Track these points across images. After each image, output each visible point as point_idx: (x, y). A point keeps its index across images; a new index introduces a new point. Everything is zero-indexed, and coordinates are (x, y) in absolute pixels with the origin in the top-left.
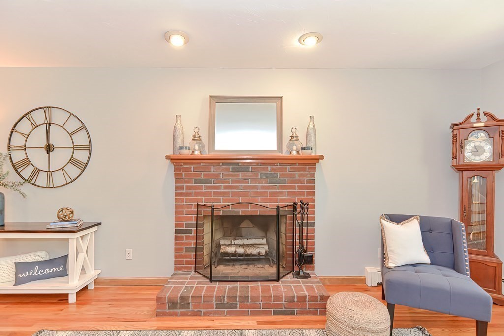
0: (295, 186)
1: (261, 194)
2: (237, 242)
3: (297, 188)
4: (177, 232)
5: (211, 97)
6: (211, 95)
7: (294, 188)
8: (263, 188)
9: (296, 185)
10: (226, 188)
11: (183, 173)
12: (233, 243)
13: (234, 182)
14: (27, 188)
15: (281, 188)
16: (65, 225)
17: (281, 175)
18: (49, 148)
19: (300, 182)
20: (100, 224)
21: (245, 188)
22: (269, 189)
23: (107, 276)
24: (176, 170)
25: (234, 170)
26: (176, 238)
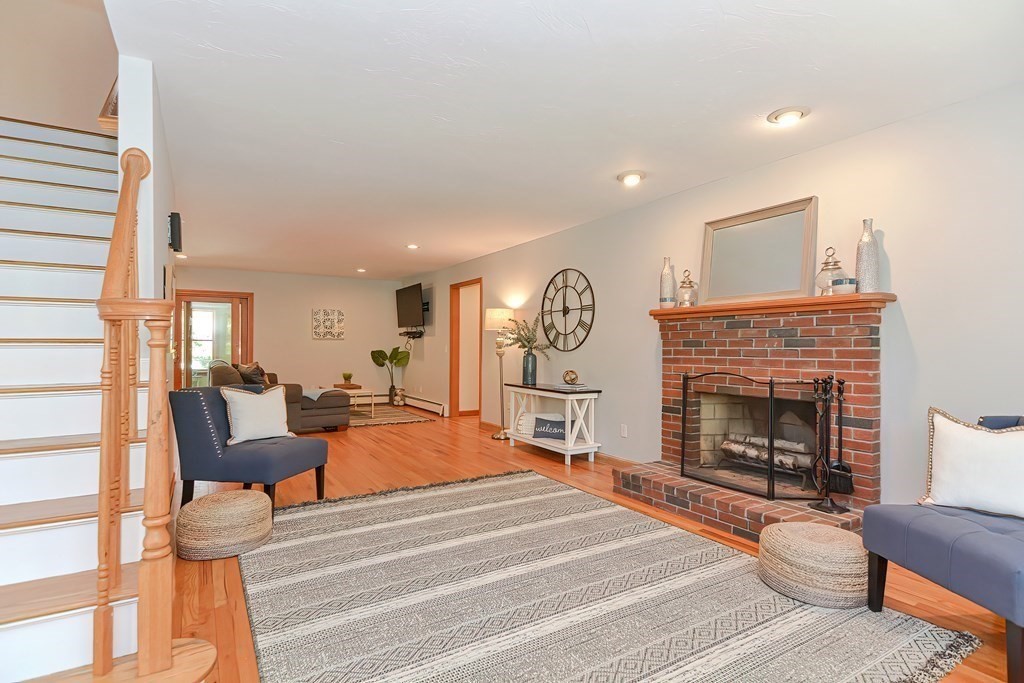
0: (831, 351)
1: (772, 363)
2: (753, 440)
3: (834, 355)
4: (665, 409)
5: (707, 224)
6: (707, 221)
7: (829, 354)
8: (774, 353)
9: (834, 349)
10: (722, 353)
11: (670, 333)
12: (747, 440)
13: (732, 344)
14: (551, 352)
15: (805, 353)
16: (568, 387)
17: (803, 331)
18: (566, 311)
19: (841, 343)
20: (600, 392)
21: (748, 354)
22: (784, 356)
23: (606, 452)
24: (662, 328)
25: (731, 326)
26: (664, 417)
